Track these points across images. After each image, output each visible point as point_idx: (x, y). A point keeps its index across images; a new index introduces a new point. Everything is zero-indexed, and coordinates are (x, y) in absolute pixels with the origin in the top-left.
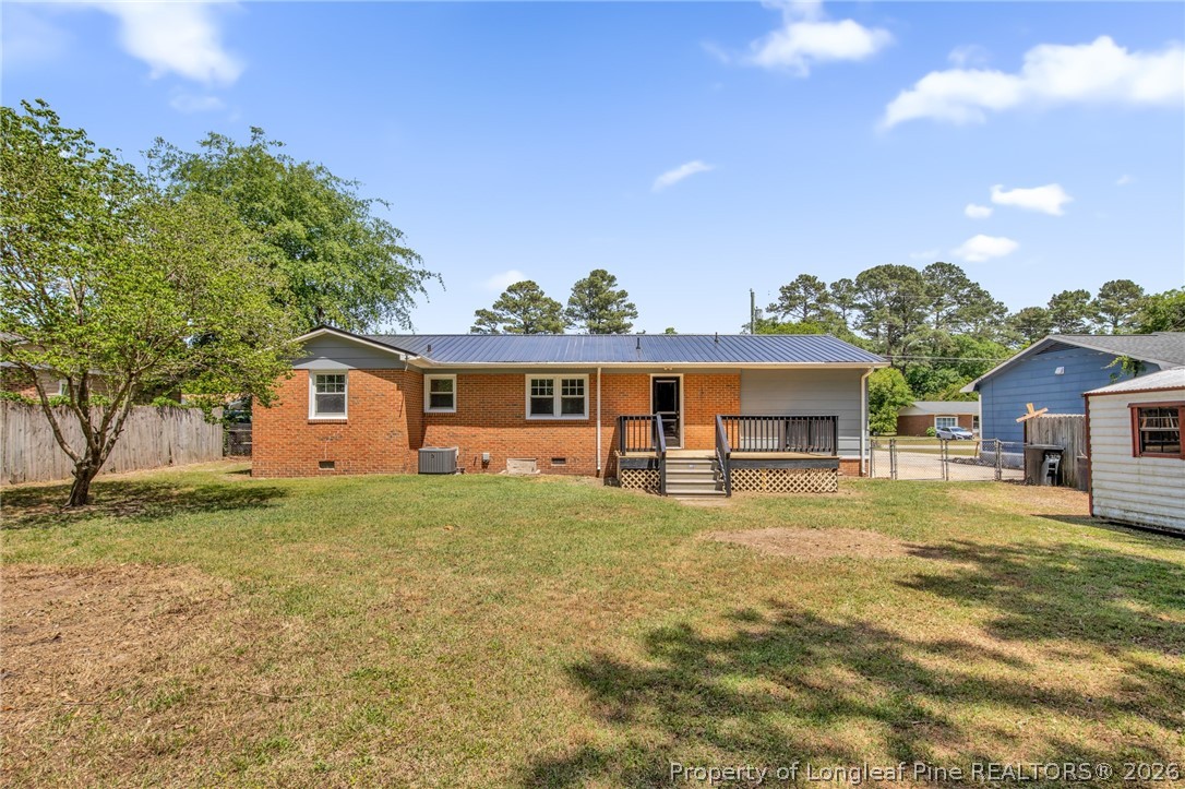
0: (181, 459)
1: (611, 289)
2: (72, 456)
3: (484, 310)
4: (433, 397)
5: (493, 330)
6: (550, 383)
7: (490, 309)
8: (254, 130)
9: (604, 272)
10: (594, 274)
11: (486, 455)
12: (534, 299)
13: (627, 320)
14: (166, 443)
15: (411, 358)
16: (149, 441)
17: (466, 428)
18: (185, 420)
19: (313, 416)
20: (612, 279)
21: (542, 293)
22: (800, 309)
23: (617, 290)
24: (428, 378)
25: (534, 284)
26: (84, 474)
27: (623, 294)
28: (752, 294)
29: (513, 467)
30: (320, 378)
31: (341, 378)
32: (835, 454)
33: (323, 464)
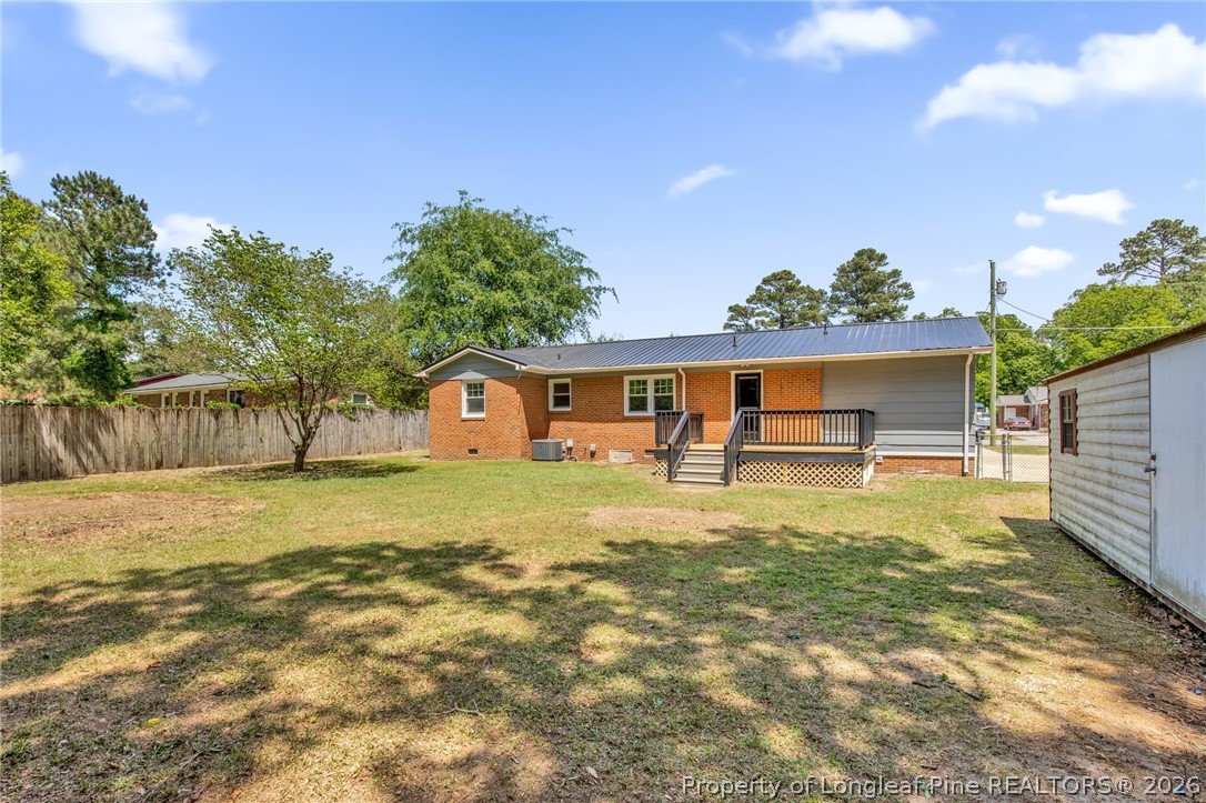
0: (408, 447)
1: (880, 269)
2: (293, 442)
3: (737, 305)
4: (556, 398)
5: (747, 324)
6: (645, 383)
7: (743, 304)
8: (461, 193)
9: (872, 251)
10: (860, 254)
11: (593, 447)
12: (790, 289)
13: (902, 302)
14: (396, 435)
15: (523, 368)
16: (385, 433)
17: (578, 424)
18: (411, 419)
19: (465, 415)
20: (883, 257)
21: (798, 282)
22: (1155, 266)
23: (888, 269)
24: (551, 383)
25: (789, 273)
26: (301, 453)
27: (896, 273)
28: (992, 265)
29: (614, 456)
30: (469, 386)
31: (482, 386)
32: (861, 448)
33: (471, 451)
